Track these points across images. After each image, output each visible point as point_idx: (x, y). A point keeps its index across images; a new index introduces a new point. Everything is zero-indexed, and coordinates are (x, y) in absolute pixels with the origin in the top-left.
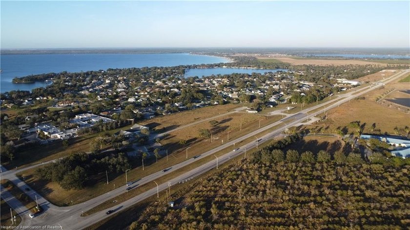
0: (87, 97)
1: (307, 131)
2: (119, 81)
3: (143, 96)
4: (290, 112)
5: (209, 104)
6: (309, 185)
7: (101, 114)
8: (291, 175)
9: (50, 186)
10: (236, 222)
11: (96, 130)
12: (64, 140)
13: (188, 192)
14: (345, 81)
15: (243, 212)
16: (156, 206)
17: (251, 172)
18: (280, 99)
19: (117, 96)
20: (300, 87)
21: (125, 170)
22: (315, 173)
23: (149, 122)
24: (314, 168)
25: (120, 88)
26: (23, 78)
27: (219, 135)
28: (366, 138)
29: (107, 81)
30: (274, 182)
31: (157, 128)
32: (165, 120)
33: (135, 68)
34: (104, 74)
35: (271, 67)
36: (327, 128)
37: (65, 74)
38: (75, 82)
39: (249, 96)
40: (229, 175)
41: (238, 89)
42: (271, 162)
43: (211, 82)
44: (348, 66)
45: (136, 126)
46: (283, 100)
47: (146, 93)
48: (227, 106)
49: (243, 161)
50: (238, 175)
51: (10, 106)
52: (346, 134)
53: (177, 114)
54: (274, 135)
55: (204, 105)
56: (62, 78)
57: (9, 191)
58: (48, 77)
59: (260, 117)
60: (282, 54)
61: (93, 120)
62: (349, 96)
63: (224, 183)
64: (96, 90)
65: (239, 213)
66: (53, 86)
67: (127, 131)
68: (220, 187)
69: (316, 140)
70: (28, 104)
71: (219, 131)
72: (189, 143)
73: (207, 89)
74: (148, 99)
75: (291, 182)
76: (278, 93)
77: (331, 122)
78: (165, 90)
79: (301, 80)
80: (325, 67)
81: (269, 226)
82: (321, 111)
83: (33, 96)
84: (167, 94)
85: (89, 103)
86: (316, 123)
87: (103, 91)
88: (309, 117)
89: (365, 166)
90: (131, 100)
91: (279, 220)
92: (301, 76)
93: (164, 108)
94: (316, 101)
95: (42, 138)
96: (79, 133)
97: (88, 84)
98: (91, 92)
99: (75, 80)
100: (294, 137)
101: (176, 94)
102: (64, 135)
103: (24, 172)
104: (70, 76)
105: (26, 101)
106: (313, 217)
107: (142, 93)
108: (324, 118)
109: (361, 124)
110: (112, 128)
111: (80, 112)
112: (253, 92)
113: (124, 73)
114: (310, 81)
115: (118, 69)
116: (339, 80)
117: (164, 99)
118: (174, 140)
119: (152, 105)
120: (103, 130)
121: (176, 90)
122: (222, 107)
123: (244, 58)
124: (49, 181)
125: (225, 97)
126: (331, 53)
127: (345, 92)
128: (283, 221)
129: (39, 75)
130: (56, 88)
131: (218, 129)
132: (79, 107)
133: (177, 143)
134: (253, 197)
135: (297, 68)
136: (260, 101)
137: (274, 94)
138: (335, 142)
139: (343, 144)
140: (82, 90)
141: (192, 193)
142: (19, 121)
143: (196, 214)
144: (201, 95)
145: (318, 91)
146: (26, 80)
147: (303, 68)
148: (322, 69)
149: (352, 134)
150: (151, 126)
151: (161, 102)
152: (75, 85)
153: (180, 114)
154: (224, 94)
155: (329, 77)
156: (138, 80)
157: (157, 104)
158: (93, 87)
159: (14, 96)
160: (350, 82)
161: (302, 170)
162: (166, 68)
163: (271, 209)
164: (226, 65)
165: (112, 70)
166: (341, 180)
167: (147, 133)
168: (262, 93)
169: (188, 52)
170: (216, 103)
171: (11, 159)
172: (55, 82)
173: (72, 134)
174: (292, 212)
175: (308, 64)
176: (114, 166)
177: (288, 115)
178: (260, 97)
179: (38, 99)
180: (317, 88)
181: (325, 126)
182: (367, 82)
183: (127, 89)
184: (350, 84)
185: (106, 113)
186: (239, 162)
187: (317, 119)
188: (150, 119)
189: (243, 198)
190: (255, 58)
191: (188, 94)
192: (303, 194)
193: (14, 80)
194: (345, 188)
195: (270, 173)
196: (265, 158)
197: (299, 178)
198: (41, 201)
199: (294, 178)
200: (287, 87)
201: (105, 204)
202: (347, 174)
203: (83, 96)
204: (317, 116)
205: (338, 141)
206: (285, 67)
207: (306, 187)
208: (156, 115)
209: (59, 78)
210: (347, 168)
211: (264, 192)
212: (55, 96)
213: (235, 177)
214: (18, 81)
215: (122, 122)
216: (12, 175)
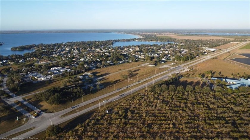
0: (56, 58)
1: (182, 76)
2: (74, 49)
3: (89, 57)
4: (173, 66)
5: (127, 62)
6: (180, 103)
7: (65, 67)
8: (171, 98)
9: (41, 103)
10: (140, 119)
11: (64, 75)
12: (46, 81)
13: (115, 106)
14: (207, 49)
15: (144, 115)
16: (99, 112)
17: (149, 96)
18: (168, 59)
19: (73, 58)
20: (180, 52)
21: (81, 95)
22: (184, 97)
23: (93, 71)
24: (183, 94)
25: (75, 53)
26: (17, 47)
27: (133, 78)
28: (215, 79)
29: (67, 49)
30: (161, 101)
31: (98, 75)
32: (102, 70)
33: (83, 42)
34: (65, 45)
35: (164, 40)
36: (194, 74)
37: (42, 45)
38: (48, 50)
39: (150, 57)
40: (138, 98)
41: (144, 53)
42: (161, 91)
43: (128, 49)
44: (210, 40)
45: (86, 73)
46: (170, 60)
47: (91, 56)
48: (137, 63)
49: (145, 91)
50: (142, 98)
51: (12, 63)
52: (204, 77)
53: (109, 67)
54: (163, 78)
55: (124, 62)
56: (40, 48)
57: (20, 106)
58: (32, 47)
59: (156, 68)
60: (171, 33)
61: (61, 70)
62: (209, 57)
63: (135, 101)
64: (61, 54)
65: (142, 116)
66: (35, 52)
67: (81, 76)
68: (133, 104)
69: (187, 81)
70: (22, 62)
71: (133, 76)
72: (115, 82)
73: (126, 53)
74: (92, 59)
75: (170, 101)
76: (167, 55)
77: (196, 71)
78: (101, 54)
79: (181, 48)
80: (197, 41)
81: (158, 121)
82: (191, 65)
83: (25, 57)
84: (103, 56)
85: (58, 61)
86: (187, 71)
87: (65, 55)
88: (184, 69)
89: (211, 93)
90: (82, 59)
91: (163, 118)
92: (181, 46)
93: (101, 64)
94: (189, 60)
95: (33, 80)
96: (54, 77)
97: (56, 51)
98: (58, 55)
99: (48, 49)
100: (174, 79)
101: (108, 56)
102: (46, 78)
103: (26, 97)
104: (45, 46)
105: (21, 60)
106: (181, 117)
107: (88, 56)
108: (192, 69)
109: (213, 72)
110: (72, 75)
111: (53, 66)
112: (153, 55)
113: (77, 44)
114: (187, 49)
115: (73, 42)
116: (204, 48)
117: (101, 59)
118: (107, 81)
119: (94, 62)
120: (67, 76)
121: (108, 54)
122: (135, 63)
123: (148, 35)
124: (42, 101)
125: (137, 58)
126: (201, 32)
127: (206, 55)
128: (165, 119)
129: (26, 46)
130: (38, 53)
131: (132, 75)
132: (52, 63)
133: (109, 82)
134: (150, 108)
135: (179, 41)
136: (156, 60)
137: (165, 56)
138: (197, 82)
139: (202, 82)
140: (53, 54)
141: (118, 106)
142: (19, 71)
143: (120, 116)
144: (122, 56)
145: (191, 54)
146: (19, 49)
147: (183, 41)
148: (195, 42)
149: (207, 77)
150: (94, 74)
151: (99, 60)
152: (49, 51)
153: (110, 67)
154: (136, 56)
155: (198, 46)
156: (85, 49)
157: (97, 61)
158: (59, 52)
159: (14, 57)
160: (210, 49)
161: (177, 95)
162: (102, 42)
163: (160, 113)
164: (137, 39)
165: (70, 42)
166: (198, 100)
167: (93, 77)
168: (158, 56)
169: (114, 32)
170: (131, 61)
171: (19, 90)
172: (36, 49)
173: (50, 78)
174: (170, 115)
175: (186, 39)
176: (76, 93)
177: (172, 68)
178: (157, 58)
179: (28, 59)
180: (190, 53)
181: (192, 73)
182: (221, 49)
183: (79, 53)
184: (210, 50)
185: (69, 66)
186: (143, 91)
187: (188, 70)
188: (93, 70)
189: (144, 108)
190: (155, 36)
191: (115, 56)
192: (176, 106)
193: (12, 48)
194: (200, 104)
195: (160, 97)
196: (158, 89)
197: (175, 100)
198: (37, 110)
199: (173, 99)
200: (172, 52)
201: (71, 112)
202: (201, 97)
203: (54, 58)
204: (188, 68)
205: (199, 81)
206: (173, 40)
207: (178, 103)
208: (97, 67)
209: (39, 47)
210: (202, 95)
211: (156, 106)
212: (38, 58)
213: (141, 99)
214: (14, 49)
215: (78, 71)
216: (20, 99)
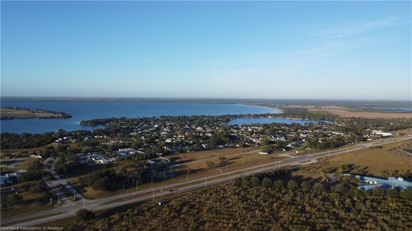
0: (134, 137)
1: (298, 169)
2: (166, 126)
3: (180, 138)
4: (297, 155)
5: (231, 147)
7: (139, 149)
9: (86, 189)
10: (196, 215)
12: (105, 164)
13: (175, 198)
14: (379, 132)
16: (150, 203)
18: (298, 145)
19: (158, 138)
23: (173, 156)
25: (164, 131)
26: (89, 121)
29: (156, 126)
31: (177, 161)
32: (186, 156)
33: (185, 116)
34: (156, 120)
35: (317, 118)
37: (123, 119)
38: (129, 126)
39: (271, 141)
40: (211, 191)
42: (249, 186)
43: (246, 129)
45: (161, 158)
47: (183, 136)
49: (228, 185)
50: (217, 192)
51: (73, 141)
53: (200, 152)
55: (227, 147)
56: (120, 122)
57: (60, 189)
58: (109, 121)
59: (267, 157)
60: (338, 106)
61: (131, 153)
62: (369, 145)
64: (144, 132)
65: (201, 211)
66: (110, 128)
67: (153, 161)
68: (199, 198)
69: (302, 176)
70: (87, 140)
71: (225, 165)
72: (196, 171)
73: (238, 134)
74: (182, 140)
76: (300, 140)
77: (327, 163)
79: (334, 130)
82: (327, 156)
83: (93, 134)
85: (133, 141)
87: (149, 133)
88: (311, 159)
90: (168, 141)
95: (90, 162)
96: (117, 160)
97: (139, 128)
98: (138, 133)
99: (129, 124)
102: (106, 161)
103: (72, 181)
104: (127, 121)
105: (87, 138)
107: (180, 136)
108: (324, 161)
110: (142, 159)
111: (124, 147)
112: (278, 139)
116: (374, 132)
117: (195, 141)
118: (185, 169)
119: (183, 145)
120: (134, 160)
121: (210, 135)
122: (241, 149)
123: (294, 109)
124: (86, 186)
125: (249, 141)
129: (102, 119)
130: (112, 130)
131: (225, 163)
132: (124, 144)
133: (186, 171)
135: (342, 120)
137: (295, 141)
138: (318, 178)
140: (133, 132)
141: (178, 199)
142: (77, 151)
144: (229, 139)
145: (340, 140)
146: (91, 123)
147: (349, 120)
150: (172, 159)
151: (192, 143)
152: (128, 128)
154: (250, 139)
155: (365, 129)
156: (182, 126)
157: (188, 144)
158: (142, 130)
159: (78, 134)
160: (383, 133)
162: (213, 117)
163: (227, 211)
164: (271, 115)
165: (164, 117)
169: (242, 103)
170: (238, 146)
172: (113, 125)
173: (112, 161)
175: (357, 117)
176: (130, 179)
179: (96, 137)
180: (340, 138)
181: (319, 166)
182: (403, 135)
183: (169, 132)
184: (382, 135)
185: (143, 148)
186: (225, 184)
187: (316, 161)
188: (175, 154)
190: (306, 110)
191: (216, 138)
193: (81, 122)
196: (245, 183)
197: (261, 197)
198: (78, 195)
203: (131, 136)
205: (321, 177)
206: (331, 118)
208: (182, 152)
209: (118, 122)
212: (109, 136)
214: (84, 123)
215: (151, 154)
216: (64, 182)
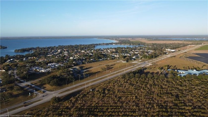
0: (51, 57)
1: (146, 69)
2: (64, 51)
3: (77, 56)
4: (140, 62)
5: (106, 60)
6: (142, 85)
7: (59, 63)
8: (136, 82)
9: (44, 86)
10: (114, 94)
11: (58, 68)
12: (46, 72)
13: (97, 87)
14: (169, 50)
15: (117, 92)
16: (86, 91)
17: (121, 81)
18: (137, 57)
19: (64, 57)
20: (147, 52)
21: (73, 80)
22: (145, 81)
23: (80, 66)
24: (145, 79)
25: (65, 54)
26: (20, 50)
27: (110, 70)
28: (170, 70)
29: (59, 51)
30: (129, 84)
31: (84, 68)
32: (87, 65)
33: (71, 45)
34: (57, 48)
35: (136, 44)
36: (155, 67)
37: (38, 48)
38: (44, 51)
39: (124, 56)
40: (113, 82)
41: (119, 53)
42: (129, 78)
43: (107, 51)
44: (173, 43)
45: (75, 67)
46: (139, 58)
47: (78, 55)
48: (114, 60)
49: (118, 78)
50: (116, 82)
51: (17, 61)
52: (162, 69)
53: (92, 63)
54: (132, 70)
55: (104, 60)
56: (38, 50)
57: (30, 88)
58: (31, 49)
59: (127, 63)
60: (142, 38)
61: (56, 65)
62: (169, 56)
63: (111, 84)
64: (54, 54)
65: (115, 92)
66: (34, 53)
67: (72, 69)
68: (109, 86)
69: (149, 72)
70: (25, 60)
71: (110, 69)
72: (97, 73)
73: (105, 53)
74: (79, 58)
75: (136, 83)
76: (137, 55)
77: (157, 65)
78: (86, 54)
79: (149, 50)
80: (162, 44)
81: (126, 95)
82: (154, 62)
83: (27, 57)
84: (87, 55)
85: (53, 59)
86: (151, 66)
87: (58, 55)
88: (148, 64)
89: (165, 79)
90: (71, 58)
91: (129, 94)
92: (149, 48)
93: (86, 61)
94: (153, 58)
95: (36, 72)
96: (51, 70)
97: (51, 52)
98: (52, 55)
99: (44, 50)
100: (140, 70)
101: (91, 56)
102: (45, 71)
103: (33, 82)
104: (41, 49)
105: (24, 59)
106: (141, 93)
107: (76, 56)
108: (155, 64)
109: (169, 66)
110: (65, 68)
112: (126, 55)
113: (66, 47)
114: (153, 50)
115: (63, 46)
116: (167, 50)
117: (86, 57)
118: (91, 72)
119: (81, 60)
120: (61, 69)
121: (91, 54)
122: (112, 60)
123: (123, 40)
124: (45, 84)
125: (113, 57)
126: (167, 38)
127: (167, 54)
128: (131, 94)
129: (26, 48)
130: (36, 54)
131: (109, 68)
132: (49, 61)
134: (121, 88)
135: (148, 45)
136: (129, 58)
137: (135, 55)
138: (157, 72)
139: (160, 73)
140: (48, 54)
141: (98, 87)
143: (100, 92)
144: (102, 56)
145: (155, 54)
146: (21, 51)
147: (151, 44)
148: (160, 45)
149: (165, 69)
150: (81, 67)
151: (85, 59)
152: (45, 53)
153: (93, 63)
154: (113, 55)
155: (162, 48)
156: (73, 50)
157: (83, 59)
158: (53, 53)
159: (18, 57)
160: (171, 50)
161: (141, 80)
162: (86, 45)
163: (127, 91)
164: (114, 43)
165: (61, 46)
166: (155, 83)
167: (80, 69)
168: (130, 55)
169: (96, 38)
170: (109, 59)
171: (27, 78)
172: (34, 51)
173: (48, 70)
174: (134, 92)
175: (154, 43)
177: (140, 63)
178: (129, 56)
179: (29, 58)
180: (155, 53)
181: (154, 66)
182: (180, 50)
183: (69, 54)
184: (171, 51)
185: (61, 63)
186: (117, 78)
187: (151, 64)
188: (80, 65)
189: (117, 88)
190: (129, 40)
191: (96, 55)
192: (139, 87)
193: (15, 50)
194: (156, 85)
195: (128, 81)
196: (127, 77)
197: (139, 83)
198: (42, 90)
199: (137, 83)
200: (141, 53)
201: (67, 90)
202: (158, 82)
203: (49, 57)
204: (152, 63)
205: (158, 72)
206: (143, 44)
207: (141, 85)
208: (83, 63)
209: (36, 50)
210: (158, 80)
211: (125, 87)
212: (37, 57)
213: (115, 82)
214: (17, 51)
215: (69, 66)
216: (29, 83)
